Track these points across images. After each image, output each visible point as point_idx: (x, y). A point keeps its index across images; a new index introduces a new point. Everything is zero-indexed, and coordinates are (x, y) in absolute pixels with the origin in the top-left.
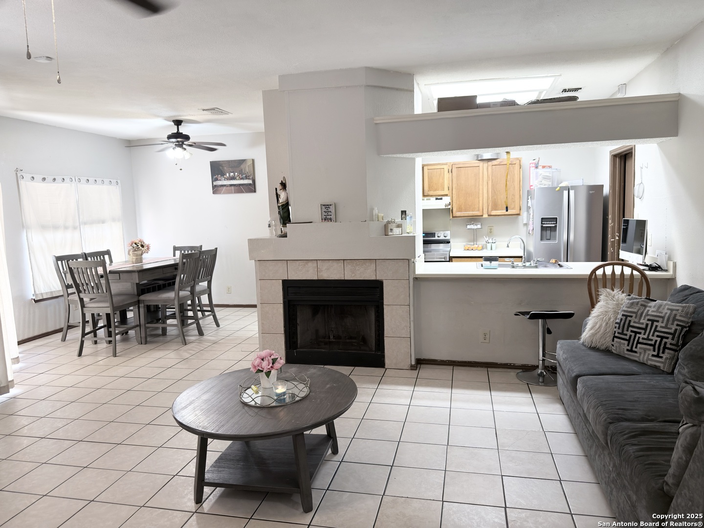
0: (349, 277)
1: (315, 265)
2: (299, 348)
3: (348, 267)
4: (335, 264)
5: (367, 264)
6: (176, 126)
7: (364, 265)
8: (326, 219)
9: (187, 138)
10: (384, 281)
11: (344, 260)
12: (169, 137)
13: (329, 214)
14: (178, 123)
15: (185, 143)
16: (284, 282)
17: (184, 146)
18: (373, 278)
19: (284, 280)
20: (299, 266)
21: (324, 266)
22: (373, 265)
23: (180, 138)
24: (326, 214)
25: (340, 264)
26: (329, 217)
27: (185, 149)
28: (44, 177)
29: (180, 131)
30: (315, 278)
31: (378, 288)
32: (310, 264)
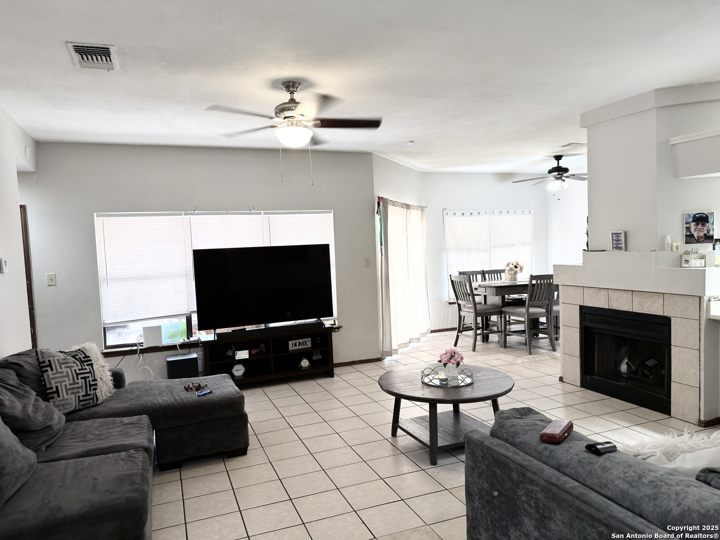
0: (637, 309)
1: (606, 293)
2: (595, 376)
3: (637, 299)
4: (624, 294)
5: (655, 298)
6: (557, 161)
7: (652, 298)
8: (617, 247)
9: (566, 170)
10: (672, 318)
11: (632, 291)
12: (550, 172)
13: (620, 242)
14: (558, 158)
15: (564, 175)
16: (581, 307)
17: (563, 178)
18: (661, 314)
19: (582, 306)
20: (593, 293)
21: (614, 295)
22: (661, 300)
23: (560, 171)
24: (617, 243)
25: (628, 295)
26: (620, 245)
27: (564, 180)
28: (463, 212)
29: (560, 165)
30: (607, 307)
31: (666, 325)
32: (602, 292)
